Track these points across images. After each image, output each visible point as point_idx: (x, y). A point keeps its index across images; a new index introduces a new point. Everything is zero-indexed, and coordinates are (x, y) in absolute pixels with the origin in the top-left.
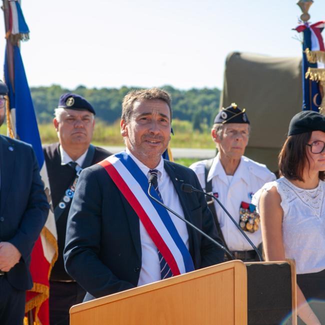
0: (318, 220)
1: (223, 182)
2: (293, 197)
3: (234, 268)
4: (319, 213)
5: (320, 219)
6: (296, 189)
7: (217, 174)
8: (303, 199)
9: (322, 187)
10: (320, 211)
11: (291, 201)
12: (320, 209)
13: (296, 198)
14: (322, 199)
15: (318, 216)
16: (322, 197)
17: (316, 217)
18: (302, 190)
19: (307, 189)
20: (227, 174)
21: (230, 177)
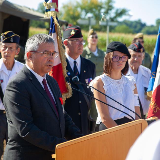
0: (121, 95)
1: (6, 74)
2: (109, 83)
3: (142, 123)
4: (122, 91)
5: (122, 94)
6: (111, 80)
7: (2, 70)
8: (114, 84)
9: (123, 79)
10: (122, 90)
11: (108, 85)
12: (122, 89)
13: (111, 84)
14: (123, 84)
15: (121, 93)
16: (123, 83)
17: (119, 93)
18: (114, 80)
19: (116, 80)
20: (8, 70)
21: (10, 71)
